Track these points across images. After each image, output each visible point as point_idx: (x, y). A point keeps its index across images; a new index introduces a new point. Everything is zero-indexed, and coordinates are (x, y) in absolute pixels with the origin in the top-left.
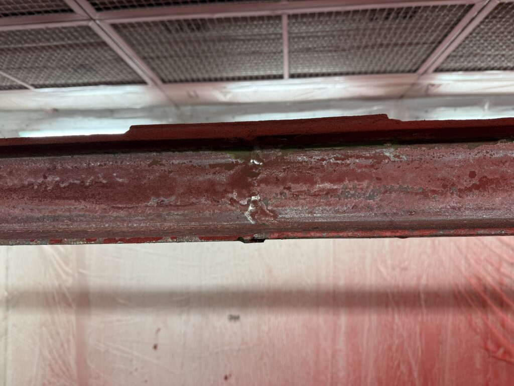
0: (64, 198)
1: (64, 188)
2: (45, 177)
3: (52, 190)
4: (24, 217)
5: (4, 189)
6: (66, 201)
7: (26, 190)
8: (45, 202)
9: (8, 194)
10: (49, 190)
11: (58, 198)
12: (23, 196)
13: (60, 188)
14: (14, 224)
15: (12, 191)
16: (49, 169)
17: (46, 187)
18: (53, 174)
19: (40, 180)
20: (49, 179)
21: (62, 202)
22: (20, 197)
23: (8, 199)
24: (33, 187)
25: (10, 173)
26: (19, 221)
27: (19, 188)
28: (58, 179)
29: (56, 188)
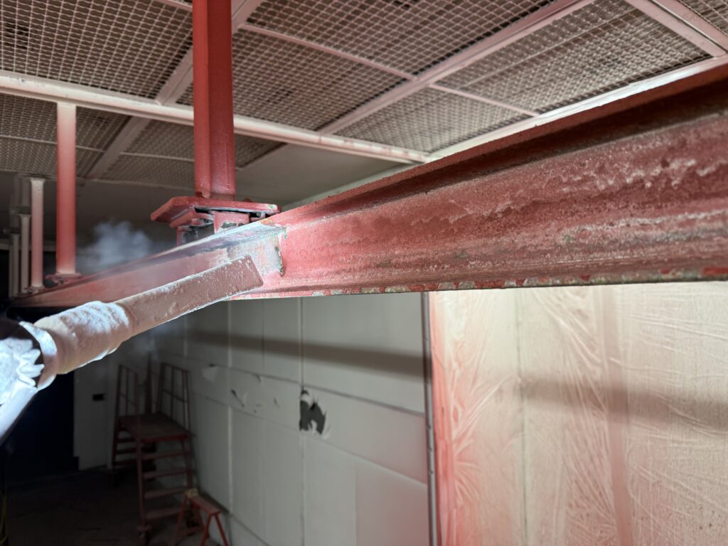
0: (709, 197)
1: (708, 176)
2: (665, 164)
3: (680, 186)
4: (631, 240)
5: (592, 197)
6: (713, 202)
7: (630, 194)
8: (669, 208)
9: (600, 204)
10: (675, 185)
11: (696, 197)
12: (625, 204)
13: (699, 178)
14: (613, 252)
15: (605, 199)
16: (671, 149)
17: (670, 181)
18: (681, 156)
19: (657, 170)
20: (675, 165)
21: (703, 203)
22: (620, 206)
23: (600, 211)
24: (643, 186)
25: (601, 170)
26: (622, 247)
27: (617, 192)
28: (692, 163)
29: (690, 180)
